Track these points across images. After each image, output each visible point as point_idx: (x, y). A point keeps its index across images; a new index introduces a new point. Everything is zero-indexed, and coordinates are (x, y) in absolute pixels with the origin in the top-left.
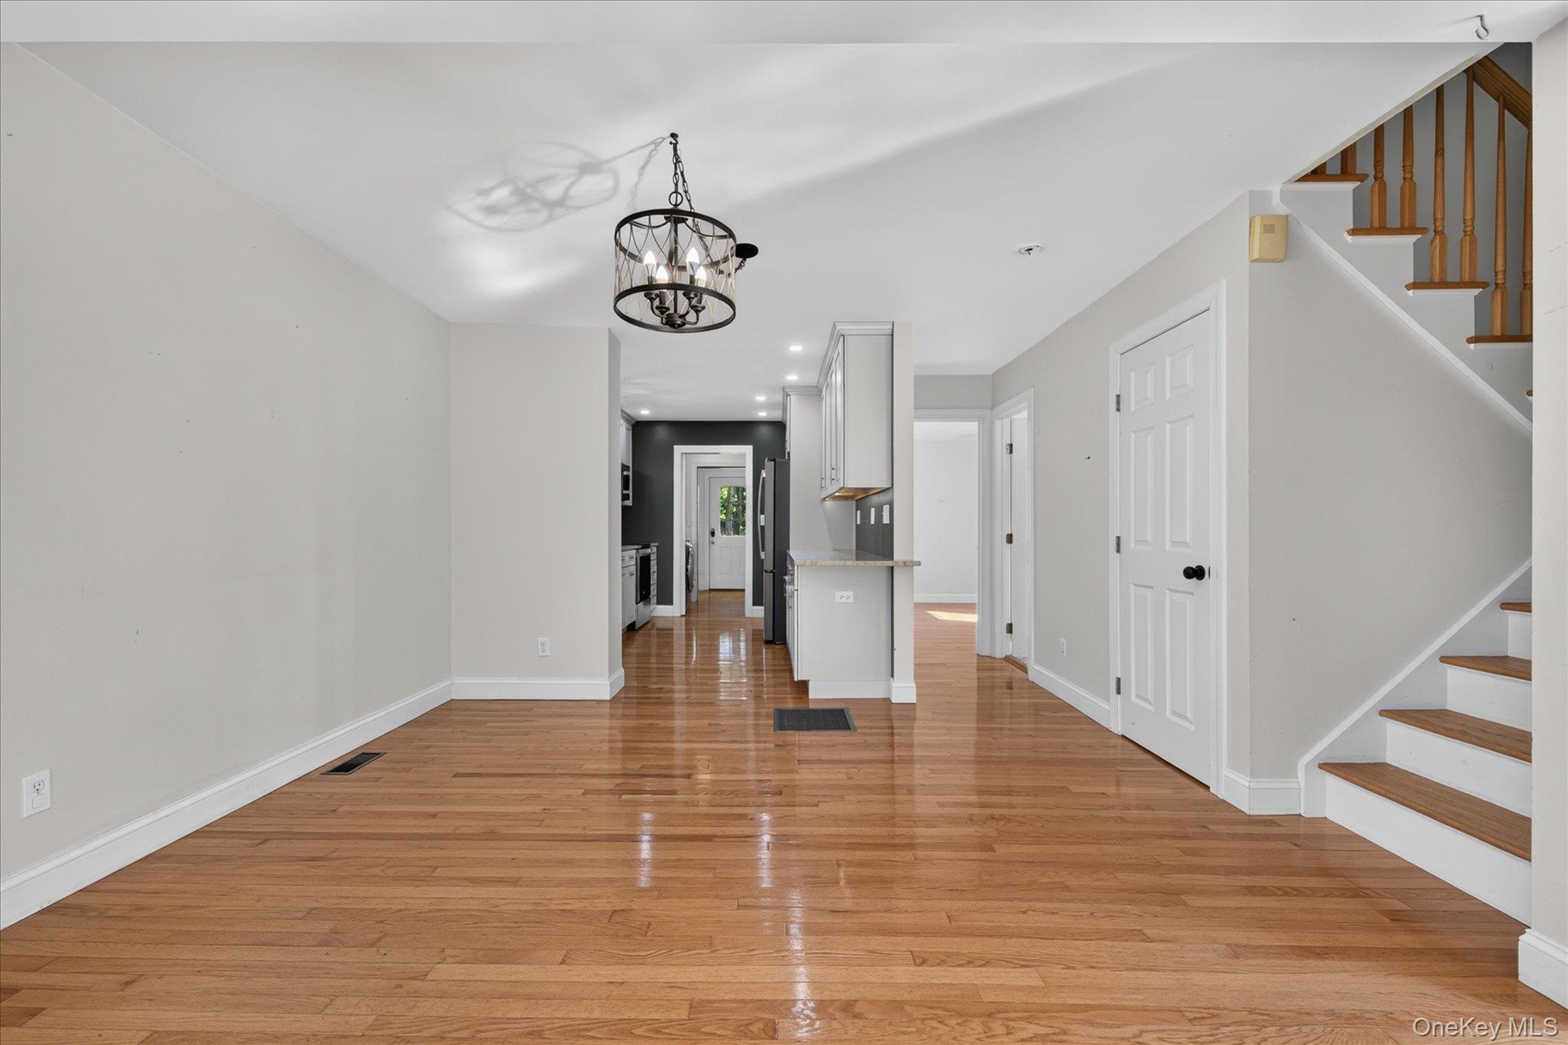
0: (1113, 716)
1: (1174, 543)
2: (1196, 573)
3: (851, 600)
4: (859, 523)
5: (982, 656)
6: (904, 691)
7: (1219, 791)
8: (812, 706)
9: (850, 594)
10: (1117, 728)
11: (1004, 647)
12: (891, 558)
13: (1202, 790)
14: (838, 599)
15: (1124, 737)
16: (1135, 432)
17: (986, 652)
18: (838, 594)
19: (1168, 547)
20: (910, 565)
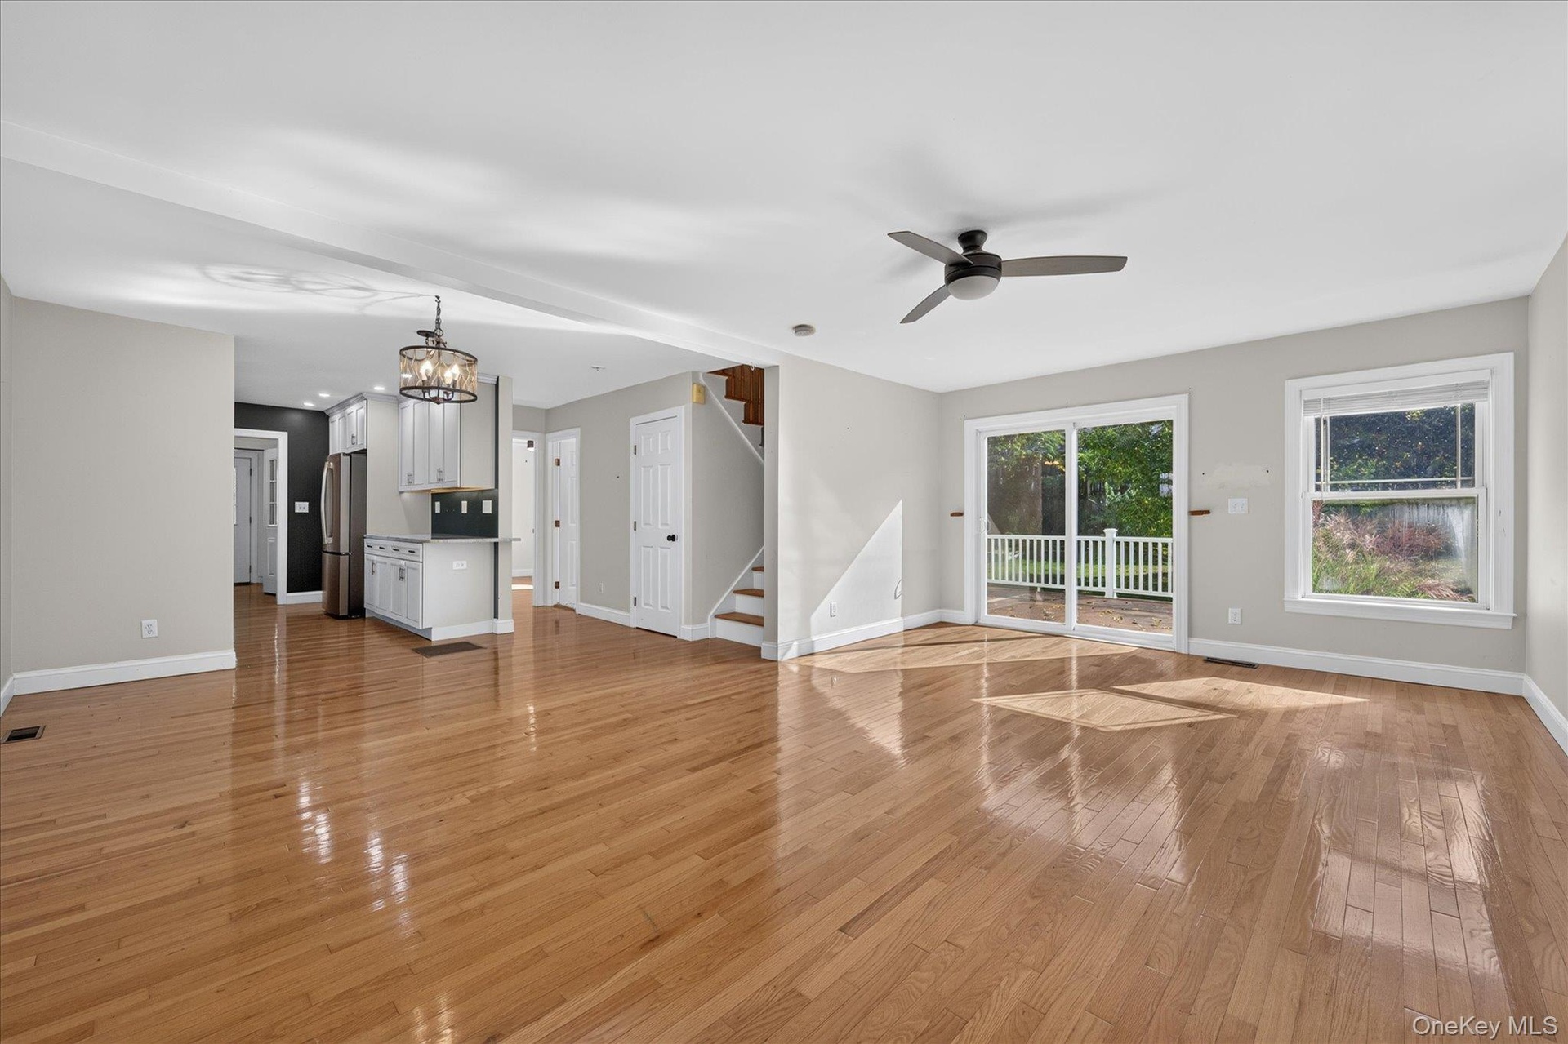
0: (632, 618)
1: (662, 524)
2: (672, 538)
3: (465, 567)
4: (436, 512)
5: (538, 607)
6: (504, 625)
7: (681, 636)
8: (433, 644)
9: (465, 562)
10: (634, 625)
11: (554, 598)
12: (496, 536)
13: (673, 639)
14: (455, 567)
15: (638, 628)
16: (644, 467)
17: (541, 604)
18: (455, 563)
19: (660, 527)
20: (509, 542)
